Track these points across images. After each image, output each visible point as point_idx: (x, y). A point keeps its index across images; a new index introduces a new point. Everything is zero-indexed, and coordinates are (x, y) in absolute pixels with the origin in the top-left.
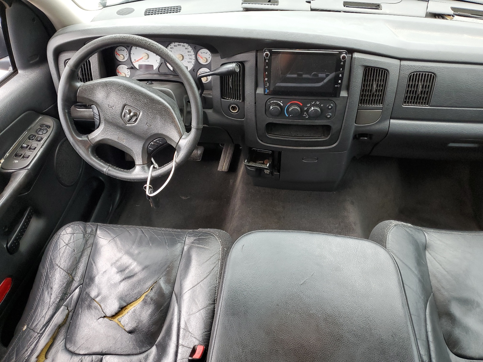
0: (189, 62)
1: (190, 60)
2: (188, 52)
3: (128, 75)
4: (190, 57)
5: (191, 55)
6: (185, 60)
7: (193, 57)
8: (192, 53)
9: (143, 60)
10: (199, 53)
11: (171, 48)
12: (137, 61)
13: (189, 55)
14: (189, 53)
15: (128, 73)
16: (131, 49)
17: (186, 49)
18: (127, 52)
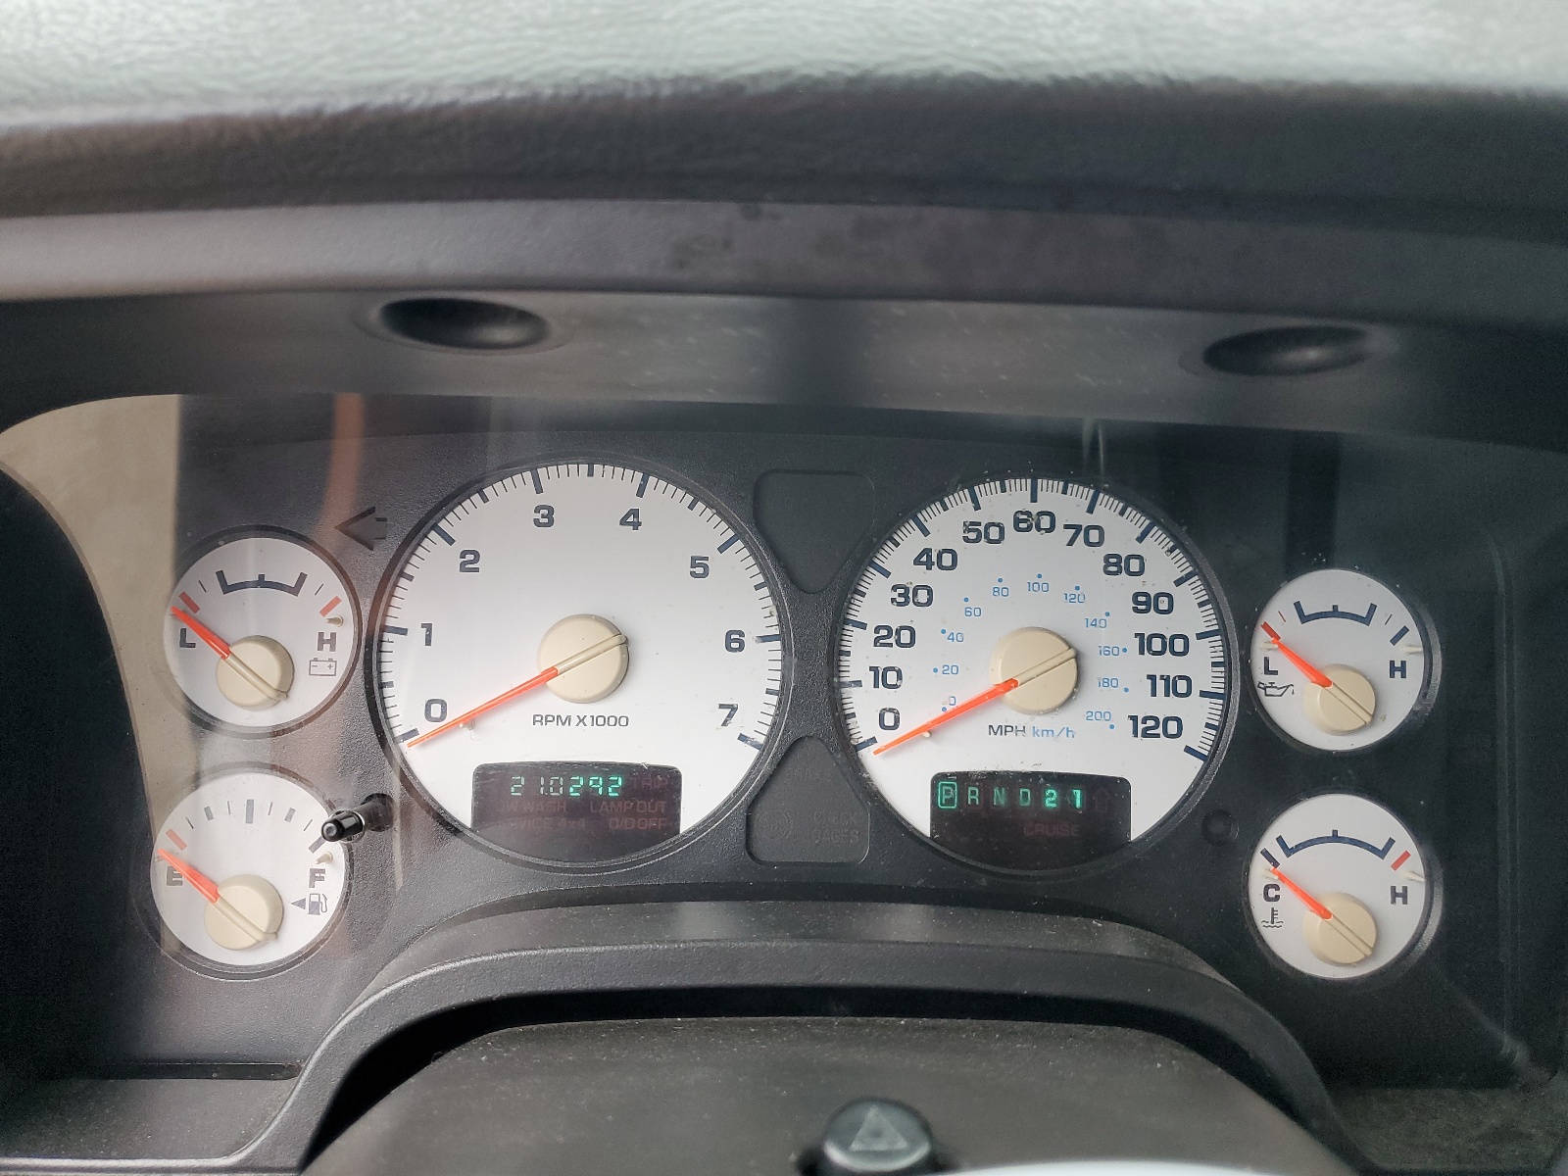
0: (1147, 728)
1: (1164, 706)
2: (1144, 603)
3: (315, 908)
4: (1168, 665)
5: (1179, 645)
6: (1094, 697)
7: (1202, 665)
8: (1191, 613)
9: (547, 702)
10: (1278, 612)
11: (925, 559)
12: (470, 720)
13: (1157, 644)
14: (1151, 623)
15: (316, 875)
16: (393, 573)
17: (1115, 565)
18: (345, 609)
